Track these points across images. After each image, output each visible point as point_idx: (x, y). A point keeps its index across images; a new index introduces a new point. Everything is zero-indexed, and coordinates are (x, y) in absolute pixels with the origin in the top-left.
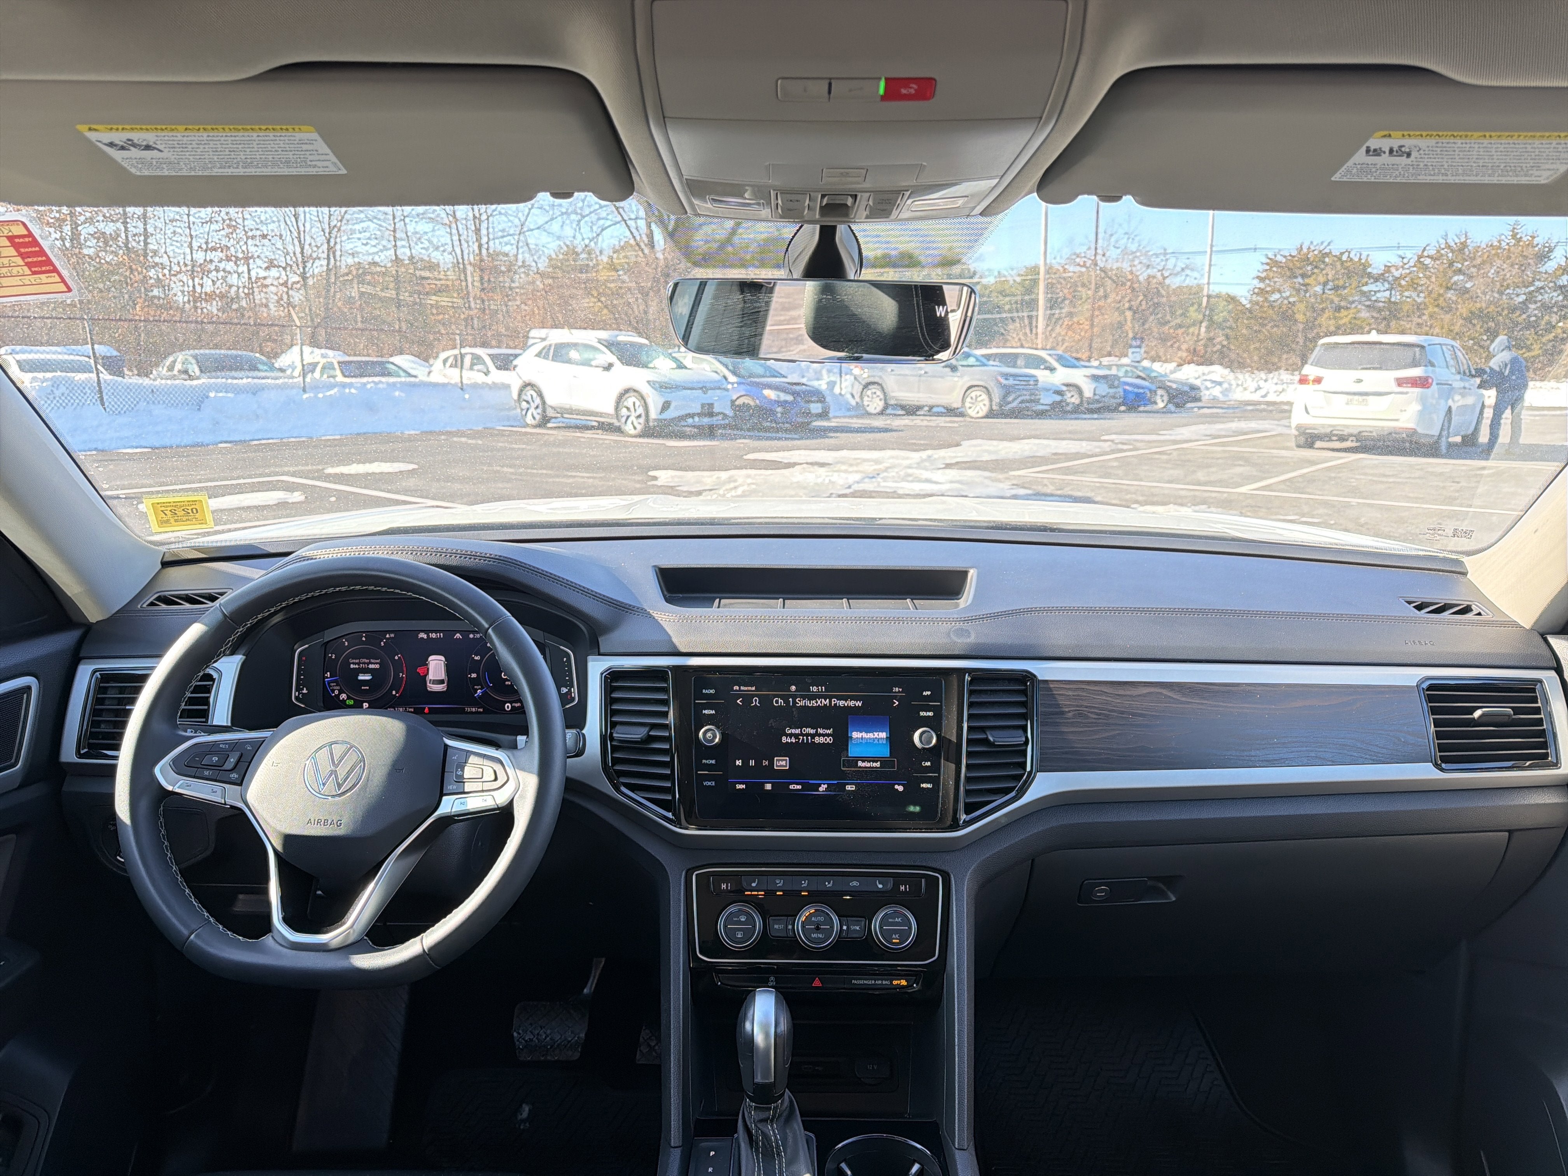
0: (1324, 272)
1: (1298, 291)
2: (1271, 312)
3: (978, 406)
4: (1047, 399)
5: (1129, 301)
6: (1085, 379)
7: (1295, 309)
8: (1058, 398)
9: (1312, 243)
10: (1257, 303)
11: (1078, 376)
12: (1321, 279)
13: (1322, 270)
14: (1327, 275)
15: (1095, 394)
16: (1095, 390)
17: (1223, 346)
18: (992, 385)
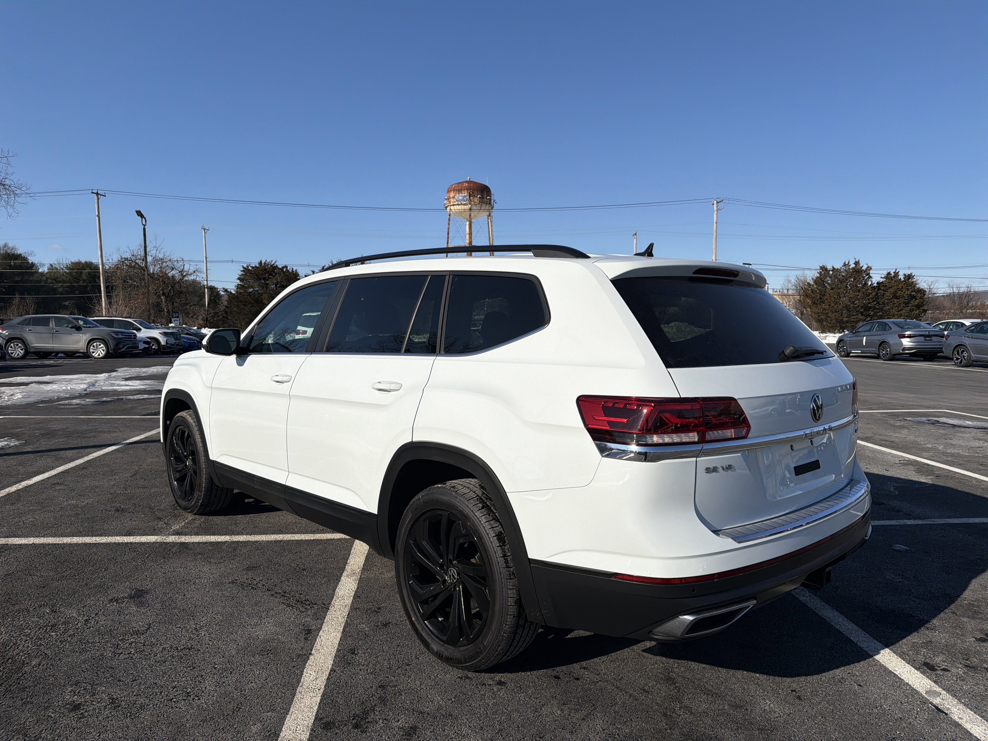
0: (275, 277)
1: (263, 287)
2: (249, 297)
3: (99, 351)
4: (142, 346)
5: (162, 290)
6: (160, 335)
7: (263, 297)
8: (147, 346)
9: (266, 261)
10: (241, 293)
11: (156, 333)
12: (275, 281)
13: (274, 276)
14: (277, 279)
15: (167, 343)
16: (167, 341)
17: (223, 317)
18: (107, 338)
